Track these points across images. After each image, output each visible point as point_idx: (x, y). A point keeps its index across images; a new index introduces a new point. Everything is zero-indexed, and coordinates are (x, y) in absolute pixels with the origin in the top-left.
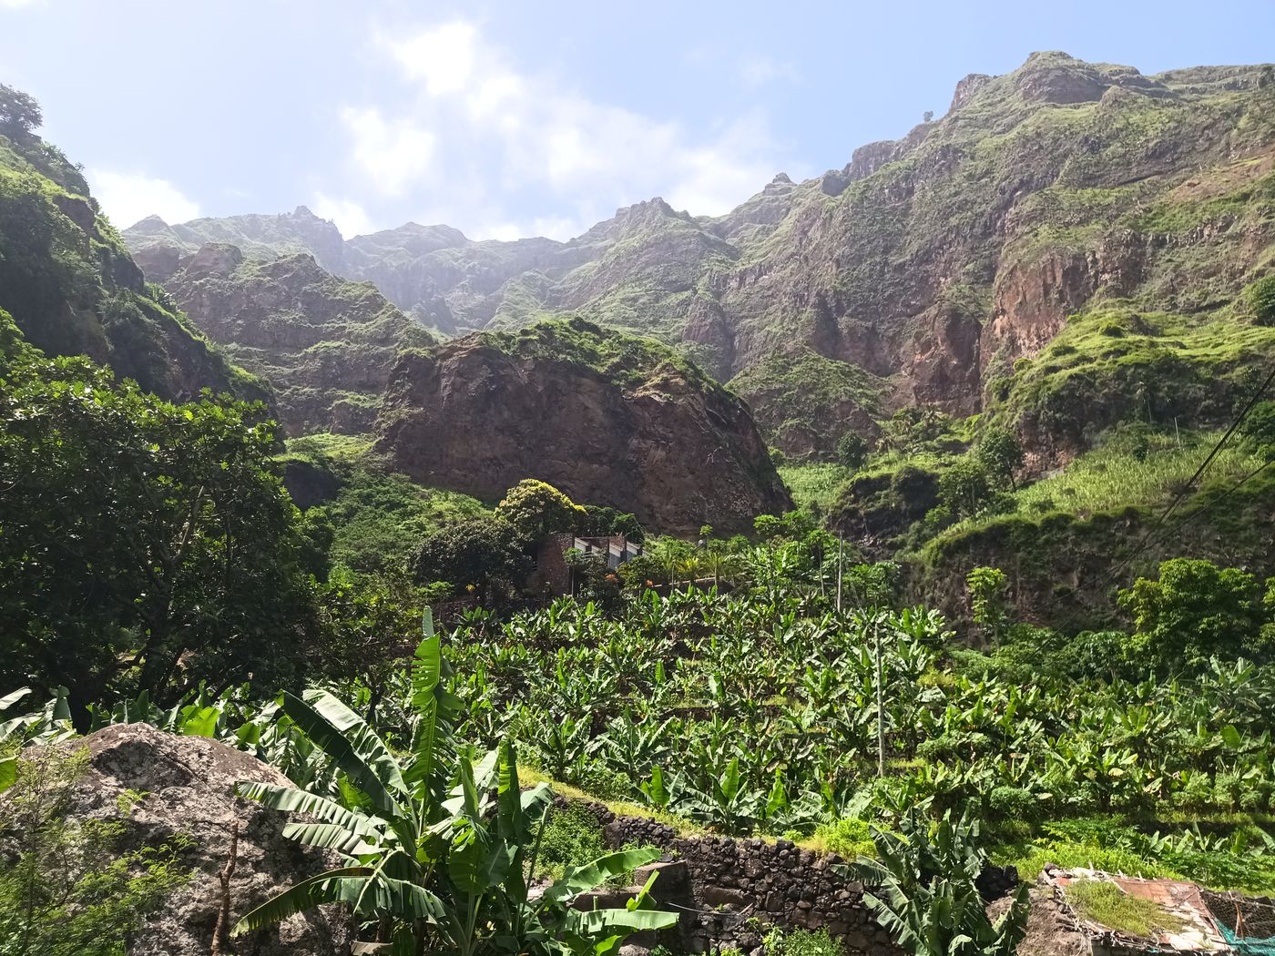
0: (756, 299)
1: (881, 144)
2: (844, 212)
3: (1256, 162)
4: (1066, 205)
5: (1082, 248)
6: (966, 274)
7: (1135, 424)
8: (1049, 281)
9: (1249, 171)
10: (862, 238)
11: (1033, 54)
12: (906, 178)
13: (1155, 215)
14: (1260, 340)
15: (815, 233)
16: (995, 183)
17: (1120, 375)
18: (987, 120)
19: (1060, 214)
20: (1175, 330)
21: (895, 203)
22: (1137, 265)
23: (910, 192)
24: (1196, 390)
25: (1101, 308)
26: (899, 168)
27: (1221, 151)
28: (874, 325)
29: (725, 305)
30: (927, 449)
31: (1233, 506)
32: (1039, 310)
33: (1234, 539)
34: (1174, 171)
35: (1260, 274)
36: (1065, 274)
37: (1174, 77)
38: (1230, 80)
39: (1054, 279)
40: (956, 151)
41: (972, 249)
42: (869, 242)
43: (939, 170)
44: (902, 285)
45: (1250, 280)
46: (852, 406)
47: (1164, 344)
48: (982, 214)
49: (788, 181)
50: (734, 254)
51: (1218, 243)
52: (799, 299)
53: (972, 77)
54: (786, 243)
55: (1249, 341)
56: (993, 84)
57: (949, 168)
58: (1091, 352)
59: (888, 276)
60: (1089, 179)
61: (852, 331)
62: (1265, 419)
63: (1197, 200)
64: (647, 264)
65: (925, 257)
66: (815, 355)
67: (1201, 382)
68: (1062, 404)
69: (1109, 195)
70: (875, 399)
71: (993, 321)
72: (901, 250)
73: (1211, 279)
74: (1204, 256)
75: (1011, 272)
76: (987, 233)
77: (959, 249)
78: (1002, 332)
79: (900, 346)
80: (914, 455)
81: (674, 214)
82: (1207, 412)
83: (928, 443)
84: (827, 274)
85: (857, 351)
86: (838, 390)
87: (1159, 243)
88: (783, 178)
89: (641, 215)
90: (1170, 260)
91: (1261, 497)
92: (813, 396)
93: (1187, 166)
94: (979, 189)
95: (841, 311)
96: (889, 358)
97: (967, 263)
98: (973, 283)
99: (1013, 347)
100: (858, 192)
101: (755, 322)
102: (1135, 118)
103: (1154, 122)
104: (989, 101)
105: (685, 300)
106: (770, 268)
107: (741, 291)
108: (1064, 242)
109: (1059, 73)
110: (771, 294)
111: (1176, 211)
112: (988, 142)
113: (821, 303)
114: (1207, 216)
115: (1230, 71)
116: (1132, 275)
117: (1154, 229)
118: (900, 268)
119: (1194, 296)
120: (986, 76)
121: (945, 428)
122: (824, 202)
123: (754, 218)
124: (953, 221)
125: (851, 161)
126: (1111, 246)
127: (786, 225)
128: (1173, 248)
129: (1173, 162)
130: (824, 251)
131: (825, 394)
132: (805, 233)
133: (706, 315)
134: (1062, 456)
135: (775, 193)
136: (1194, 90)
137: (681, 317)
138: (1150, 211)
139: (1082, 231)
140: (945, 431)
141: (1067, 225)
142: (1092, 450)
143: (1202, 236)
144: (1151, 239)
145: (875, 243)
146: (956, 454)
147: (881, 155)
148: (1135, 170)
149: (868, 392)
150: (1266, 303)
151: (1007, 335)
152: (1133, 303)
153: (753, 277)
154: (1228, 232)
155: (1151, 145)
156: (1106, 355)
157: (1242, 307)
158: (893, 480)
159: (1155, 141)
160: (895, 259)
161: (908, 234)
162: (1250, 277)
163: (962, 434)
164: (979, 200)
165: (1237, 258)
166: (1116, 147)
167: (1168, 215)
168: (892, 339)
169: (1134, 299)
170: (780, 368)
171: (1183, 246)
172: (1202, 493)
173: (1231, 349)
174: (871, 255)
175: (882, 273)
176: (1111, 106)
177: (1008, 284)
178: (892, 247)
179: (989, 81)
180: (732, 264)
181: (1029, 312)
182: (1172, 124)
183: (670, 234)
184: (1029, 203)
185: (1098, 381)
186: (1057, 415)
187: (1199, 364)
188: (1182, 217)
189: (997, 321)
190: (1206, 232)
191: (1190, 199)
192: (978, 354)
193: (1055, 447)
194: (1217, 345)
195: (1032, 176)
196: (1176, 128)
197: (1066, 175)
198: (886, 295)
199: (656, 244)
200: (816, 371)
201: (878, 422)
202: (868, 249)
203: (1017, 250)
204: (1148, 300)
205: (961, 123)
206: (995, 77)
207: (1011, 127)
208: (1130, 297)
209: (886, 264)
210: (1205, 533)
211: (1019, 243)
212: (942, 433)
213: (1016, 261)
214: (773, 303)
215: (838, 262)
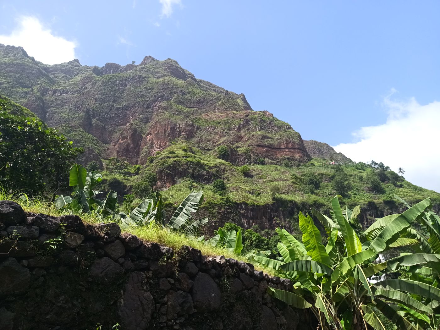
0: (59, 102)
1: (116, 65)
2: (102, 83)
3: (222, 114)
4: (174, 108)
5: (176, 122)
6: (139, 118)
7: (188, 179)
8: (166, 129)
9: (220, 116)
10: (106, 94)
11: (168, 58)
12: (125, 80)
13: (198, 120)
14: (219, 163)
15: (88, 86)
16: (153, 93)
17: (186, 164)
18: (153, 72)
19: (172, 110)
20: (199, 154)
21: (119, 87)
22: (192, 132)
23: (126, 85)
24: (204, 173)
25: (181, 142)
26: (124, 76)
27: (213, 108)
28: (105, 125)
29: (45, 100)
30: (120, 173)
31: (213, 207)
32: (162, 137)
33: (212, 216)
34: (202, 109)
35: (220, 144)
36: (171, 128)
37: (202, 82)
38: (214, 88)
39: (168, 129)
40: (143, 78)
41: (142, 111)
42: (108, 97)
43: (136, 82)
44: (117, 115)
45: (217, 146)
46: (93, 152)
47: (198, 157)
48: (147, 101)
49: (79, 63)
50: (52, 82)
51: (211, 133)
52: (77, 107)
53: (150, 57)
54: (76, 85)
55: (217, 162)
56: (156, 62)
57: (140, 83)
58: (179, 155)
59: (113, 110)
60: (181, 102)
61: (97, 125)
62: (220, 184)
63: (208, 120)
64: (11, 71)
65: (127, 108)
66: (82, 130)
67: (206, 171)
68: (170, 169)
69: (185, 110)
70: (101, 151)
71: (147, 136)
72: (119, 103)
73: (209, 142)
74: (208, 135)
75: (156, 123)
76: (148, 107)
77: (138, 109)
78: (149, 140)
79: (112, 135)
80: (115, 174)
81: (28, 57)
82: (206, 179)
83: (120, 170)
84: (91, 102)
85: (97, 132)
86: (89, 145)
87: (198, 128)
88: (76, 61)
89: (11, 50)
90: (200, 134)
91: (219, 205)
92: (79, 145)
93: (205, 109)
94: (148, 93)
95: (94, 117)
96: (107, 138)
97: (140, 115)
98: (141, 122)
99: (152, 146)
100: (108, 78)
101: (57, 110)
102: (194, 90)
103: (199, 94)
104: (154, 66)
105: (26, 92)
106: (67, 92)
107: (54, 96)
108: (172, 119)
109: (175, 67)
110: (66, 102)
111: (203, 121)
112: (152, 79)
113: (87, 112)
114: (210, 125)
115: (214, 86)
116: (190, 136)
117: (197, 124)
118: (118, 109)
119: (204, 145)
120: (154, 59)
121: (126, 167)
122: (94, 76)
123: (62, 71)
124: (138, 100)
125: (105, 66)
126: (187, 125)
127: (77, 79)
128: (201, 131)
129: (202, 106)
130: (91, 94)
131: (84, 145)
132: (84, 85)
133: (36, 101)
134: (168, 184)
135: (73, 65)
136: (206, 88)
137: (23, 98)
138: (197, 118)
139: (177, 117)
140: (126, 168)
141: (174, 114)
142: (177, 184)
143: (208, 130)
144: (196, 126)
145: (111, 98)
146: (129, 176)
147: (116, 68)
148: (192, 105)
149: (99, 148)
150: (221, 153)
151: (151, 142)
152: (189, 143)
153: (60, 93)
154: (214, 131)
155: (197, 99)
156: (183, 157)
157: (215, 152)
158: (108, 181)
159: (199, 99)
160: (116, 106)
161: (122, 99)
162: (217, 145)
163: (131, 170)
164: (147, 96)
165: (215, 138)
166: (188, 96)
167: (201, 121)
168: (110, 132)
169: (189, 142)
170: (68, 131)
171: (203, 131)
172: (206, 202)
173: (213, 163)
174: (109, 101)
175: (111, 109)
176: (188, 84)
177: (154, 126)
178: (116, 101)
179: (155, 60)
180: (51, 85)
181: (159, 137)
182: (203, 96)
183: (25, 63)
184: (164, 104)
185: (181, 164)
186: (169, 172)
187: (205, 165)
188: (204, 123)
189: (148, 136)
190: (209, 129)
191: (206, 119)
192: (140, 145)
193: (166, 181)
194: (209, 161)
195: (164, 95)
196: (204, 97)
197: (175, 99)
198: (111, 116)
199: (17, 65)
200: (82, 136)
201: (101, 159)
202: (108, 99)
203: (158, 117)
204: (193, 143)
205: (145, 69)
206: (157, 60)
207: (159, 77)
208: (189, 141)
209: (113, 106)
210: (206, 213)
211: (159, 115)
212: (125, 168)
213: (158, 120)
214: (66, 106)
215: (96, 100)
